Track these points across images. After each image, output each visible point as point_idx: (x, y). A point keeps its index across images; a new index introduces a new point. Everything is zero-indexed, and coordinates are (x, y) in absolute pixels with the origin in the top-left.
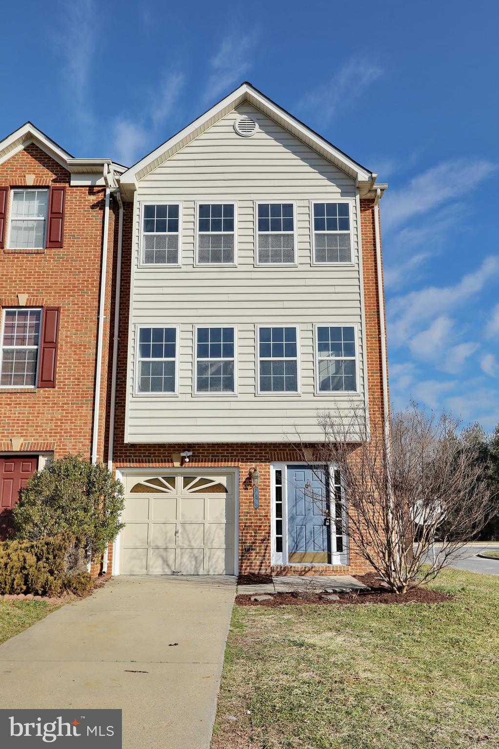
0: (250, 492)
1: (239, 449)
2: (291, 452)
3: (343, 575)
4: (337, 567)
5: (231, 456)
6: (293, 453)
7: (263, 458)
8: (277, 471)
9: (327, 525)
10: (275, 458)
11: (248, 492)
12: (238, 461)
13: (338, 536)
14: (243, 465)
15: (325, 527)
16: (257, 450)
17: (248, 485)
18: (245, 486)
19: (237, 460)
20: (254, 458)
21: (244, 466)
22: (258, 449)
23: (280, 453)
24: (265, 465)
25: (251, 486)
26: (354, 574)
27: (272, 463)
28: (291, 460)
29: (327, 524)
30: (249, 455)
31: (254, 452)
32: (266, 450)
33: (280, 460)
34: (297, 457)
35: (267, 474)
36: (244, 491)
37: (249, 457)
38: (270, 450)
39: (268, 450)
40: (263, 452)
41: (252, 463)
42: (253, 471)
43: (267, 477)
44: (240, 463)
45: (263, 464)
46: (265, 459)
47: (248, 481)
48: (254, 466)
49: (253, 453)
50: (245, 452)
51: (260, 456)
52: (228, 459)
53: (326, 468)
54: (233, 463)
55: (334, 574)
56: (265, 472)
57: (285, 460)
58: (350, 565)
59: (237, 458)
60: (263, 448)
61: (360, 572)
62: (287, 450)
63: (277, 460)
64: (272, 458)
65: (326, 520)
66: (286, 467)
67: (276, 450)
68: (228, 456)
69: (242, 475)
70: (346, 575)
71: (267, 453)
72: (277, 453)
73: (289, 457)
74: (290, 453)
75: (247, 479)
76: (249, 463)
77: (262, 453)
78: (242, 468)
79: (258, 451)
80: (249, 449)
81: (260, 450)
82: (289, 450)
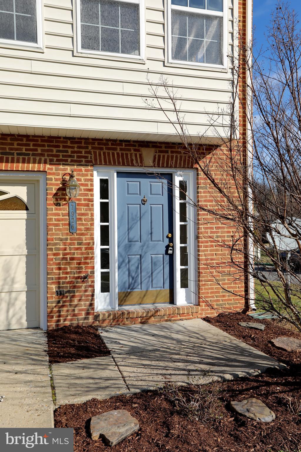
0: (64, 210)
1: (46, 144)
2: (124, 152)
3: (191, 319)
4: (183, 308)
5: (33, 155)
6: (127, 154)
7: (83, 160)
8: (101, 180)
9: (170, 254)
10: (100, 161)
11: (60, 210)
12: (45, 163)
13: (183, 267)
14: (52, 169)
15: (167, 258)
16: (73, 147)
17: (61, 199)
18: (57, 200)
19: (43, 161)
20: (69, 159)
21: (54, 171)
22: (76, 145)
23: (109, 154)
24: (86, 171)
25: (65, 200)
26: (204, 316)
27: (97, 167)
28: (124, 165)
29: (170, 252)
30: (61, 154)
31: (70, 150)
32: (87, 148)
33: (108, 162)
34: (132, 160)
35: (89, 183)
36: (54, 207)
37: (61, 157)
38: (93, 148)
39: (90, 148)
40: (83, 151)
41: (66, 167)
42: (67, 178)
43: (89, 187)
44: (48, 166)
45: (83, 168)
46: (86, 162)
47: (60, 193)
48: (69, 171)
49: (67, 152)
50: (55, 150)
51: (78, 157)
52: (29, 159)
53: (170, 177)
54: (36, 165)
55: (179, 318)
56: (86, 180)
57: (115, 164)
58: (199, 305)
59: (43, 159)
60: (83, 145)
61: (212, 313)
62: (118, 149)
63: (103, 163)
64: (96, 160)
65: (167, 247)
66: (115, 174)
67: (102, 149)
68: (28, 155)
69: (51, 184)
70: (195, 318)
71: (89, 153)
72: (104, 153)
73: (121, 160)
74: (122, 154)
75: (59, 189)
76: (61, 167)
77: (81, 152)
78: (50, 174)
79: (76, 149)
80: (61, 145)
81: (79, 147)
82: (121, 149)
